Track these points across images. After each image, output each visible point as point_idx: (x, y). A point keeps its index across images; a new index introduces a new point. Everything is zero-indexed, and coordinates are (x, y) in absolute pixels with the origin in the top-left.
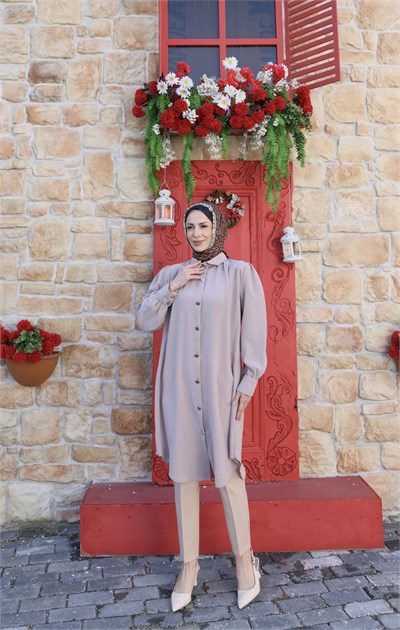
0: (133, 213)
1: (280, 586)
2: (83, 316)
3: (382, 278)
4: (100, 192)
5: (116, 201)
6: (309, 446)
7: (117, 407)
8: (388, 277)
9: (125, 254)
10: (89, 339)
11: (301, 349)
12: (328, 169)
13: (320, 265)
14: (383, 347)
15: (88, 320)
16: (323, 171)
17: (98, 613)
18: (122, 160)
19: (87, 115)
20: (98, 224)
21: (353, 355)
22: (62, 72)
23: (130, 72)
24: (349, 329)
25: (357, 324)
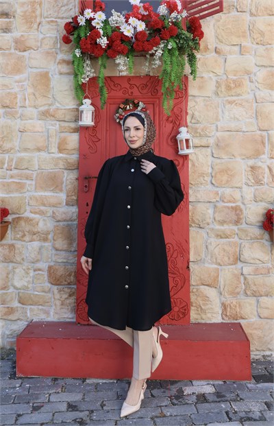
0: (65, 117)
1: (160, 406)
2: (27, 195)
3: (260, 167)
4: (41, 101)
5: (52, 108)
6: (199, 298)
7: (52, 264)
8: (264, 166)
9: (58, 148)
10: (31, 212)
11: (194, 222)
12: (217, 82)
13: (211, 157)
14: (259, 222)
15: (31, 198)
16: (214, 83)
17: (17, 420)
18: (57, 76)
19: (31, 43)
20: (39, 125)
21: (235, 228)
22: (13, 10)
23: (63, 9)
24: (232, 207)
25: (239, 204)
